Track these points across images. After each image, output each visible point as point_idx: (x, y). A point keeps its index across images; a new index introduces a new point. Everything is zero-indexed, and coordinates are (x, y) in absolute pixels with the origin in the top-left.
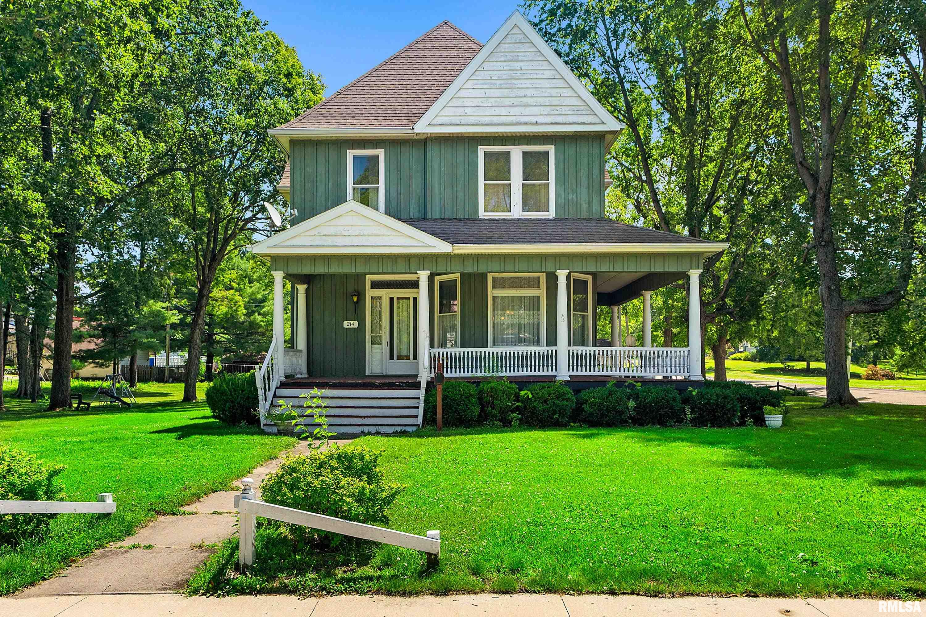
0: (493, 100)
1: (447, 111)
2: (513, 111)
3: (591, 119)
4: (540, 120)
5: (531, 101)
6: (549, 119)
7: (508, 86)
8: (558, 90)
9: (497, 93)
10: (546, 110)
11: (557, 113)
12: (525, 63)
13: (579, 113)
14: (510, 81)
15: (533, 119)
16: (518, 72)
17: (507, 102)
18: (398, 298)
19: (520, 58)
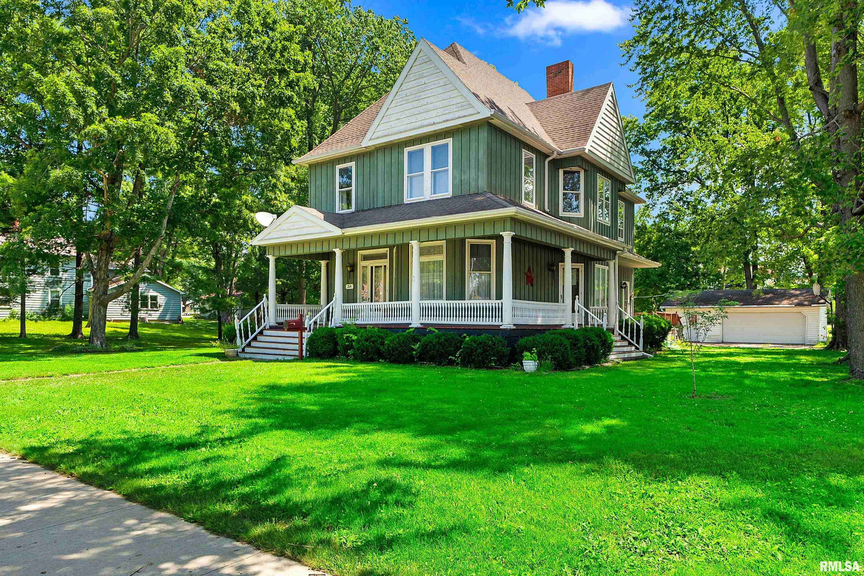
0: (406, 112)
1: (381, 127)
2: (420, 117)
3: (471, 111)
4: (437, 120)
5: (431, 106)
6: (444, 118)
7: (416, 99)
8: (448, 93)
9: (410, 106)
10: (440, 111)
11: (448, 112)
12: (427, 78)
13: (463, 108)
14: (419, 94)
15: (431, 121)
16: (423, 86)
17: (416, 111)
18: (376, 267)
19: (425, 75)
